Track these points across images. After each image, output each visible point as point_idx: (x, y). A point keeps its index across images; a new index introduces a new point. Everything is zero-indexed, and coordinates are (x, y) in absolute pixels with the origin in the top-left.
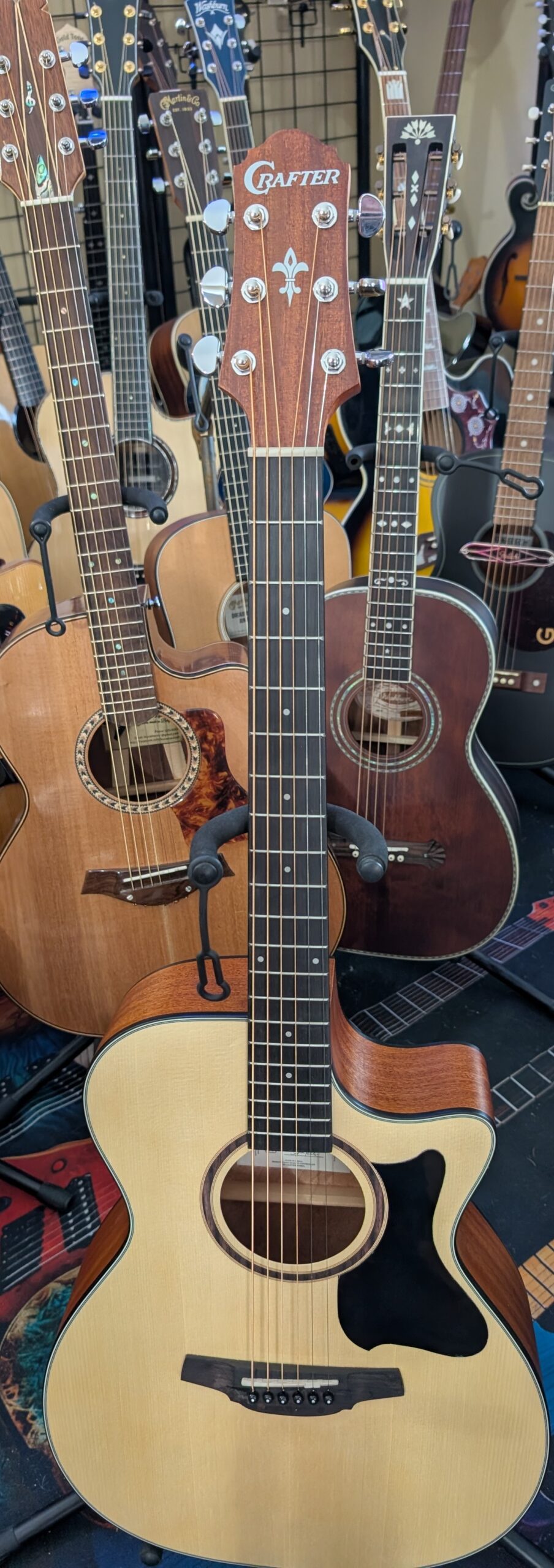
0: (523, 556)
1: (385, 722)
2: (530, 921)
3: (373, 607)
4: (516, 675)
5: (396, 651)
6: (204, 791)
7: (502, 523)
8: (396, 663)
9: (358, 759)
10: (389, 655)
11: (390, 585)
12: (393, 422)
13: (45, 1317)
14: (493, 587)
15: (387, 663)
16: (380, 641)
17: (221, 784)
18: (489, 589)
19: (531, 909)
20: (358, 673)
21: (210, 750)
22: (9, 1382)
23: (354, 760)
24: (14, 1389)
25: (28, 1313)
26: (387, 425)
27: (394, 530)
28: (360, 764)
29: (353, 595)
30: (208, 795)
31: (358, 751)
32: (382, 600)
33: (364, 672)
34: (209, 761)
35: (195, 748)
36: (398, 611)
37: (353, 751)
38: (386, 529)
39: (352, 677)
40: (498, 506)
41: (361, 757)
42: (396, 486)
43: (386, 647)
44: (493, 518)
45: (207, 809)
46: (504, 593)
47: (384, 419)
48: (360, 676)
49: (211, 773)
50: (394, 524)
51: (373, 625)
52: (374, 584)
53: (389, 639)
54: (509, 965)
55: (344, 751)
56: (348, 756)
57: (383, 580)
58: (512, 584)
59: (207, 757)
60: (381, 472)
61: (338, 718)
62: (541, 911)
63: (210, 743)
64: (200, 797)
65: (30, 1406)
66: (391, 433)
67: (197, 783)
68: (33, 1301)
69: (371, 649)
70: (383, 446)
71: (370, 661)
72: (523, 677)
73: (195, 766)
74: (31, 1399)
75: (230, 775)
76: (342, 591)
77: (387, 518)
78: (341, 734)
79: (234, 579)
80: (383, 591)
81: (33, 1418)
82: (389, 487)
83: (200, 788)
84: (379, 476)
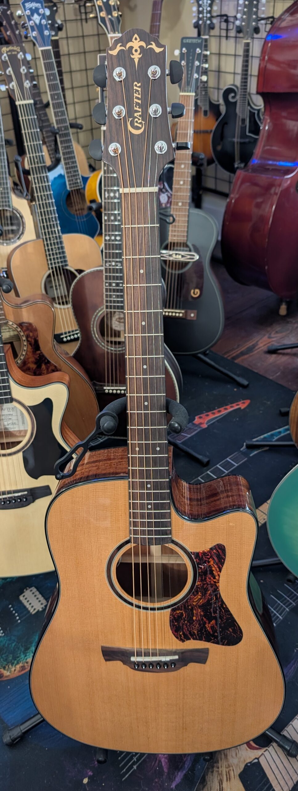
0: (183, 256)
1: (119, 332)
2: (194, 424)
3: (106, 276)
4: (183, 311)
5: (118, 296)
6: (30, 360)
7: (173, 241)
8: (118, 302)
9: (104, 347)
10: (115, 298)
11: (113, 266)
12: (109, 191)
14: (170, 271)
15: (114, 302)
16: (110, 291)
17: (38, 357)
18: (169, 272)
19: (194, 419)
20: (102, 307)
21: (31, 341)
23: (103, 348)
26: (106, 193)
27: (113, 241)
28: (106, 350)
29: (97, 271)
30: (32, 362)
31: (104, 343)
32: (110, 273)
33: (105, 307)
34: (31, 346)
35: (25, 340)
36: (117, 278)
37: (103, 344)
38: (109, 240)
39: (100, 309)
40: (170, 233)
41: (106, 346)
42: (112, 221)
43: (113, 295)
44: (168, 239)
45: (32, 369)
46: (175, 274)
47: (105, 190)
48: (103, 309)
49: (33, 352)
50: (113, 238)
51: (107, 285)
52: (106, 266)
53: (114, 291)
54: (183, 443)
55: (98, 344)
56: (101, 346)
57: (110, 264)
58: (179, 269)
59: (30, 344)
60: (105, 214)
61: (95, 329)
62: (199, 420)
63: (31, 338)
64: (29, 363)
66: (108, 197)
67: (27, 357)
69: (107, 296)
70: (105, 203)
71: (107, 301)
72: (186, 312)
73: (25, 348)
75: (41, 353)
76: (92, 270)
77: (109, 235)
78: (97, 336)
79: (47, 269)
80: (110, 269)
82: (109, 221)
83: (28, 359)
84: (104, 216)
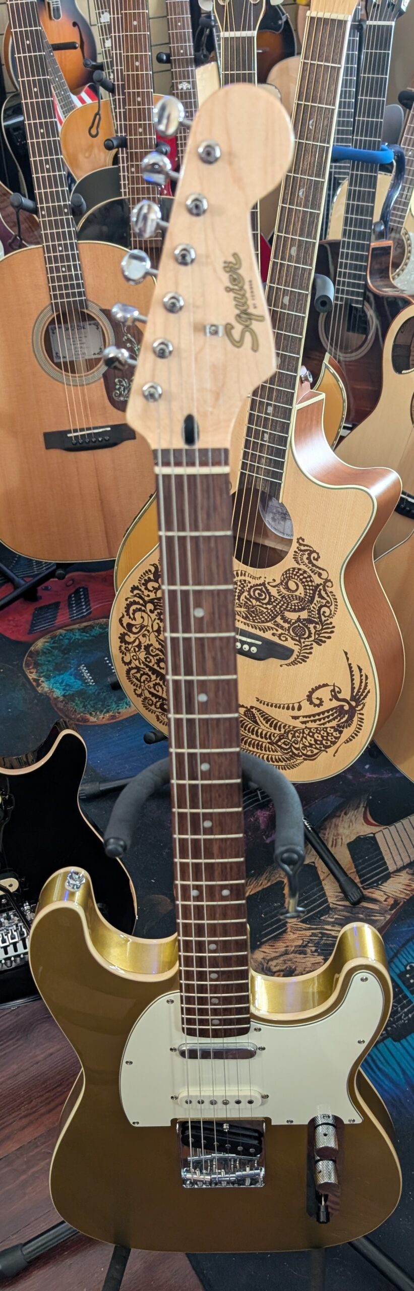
13: (54, 643)
22: (31, 667)
24: (35, 671)
25: (44, 640)
65: (41, 677)
68: (48, 636)
74: (42, 675)
81: (42, 682)
